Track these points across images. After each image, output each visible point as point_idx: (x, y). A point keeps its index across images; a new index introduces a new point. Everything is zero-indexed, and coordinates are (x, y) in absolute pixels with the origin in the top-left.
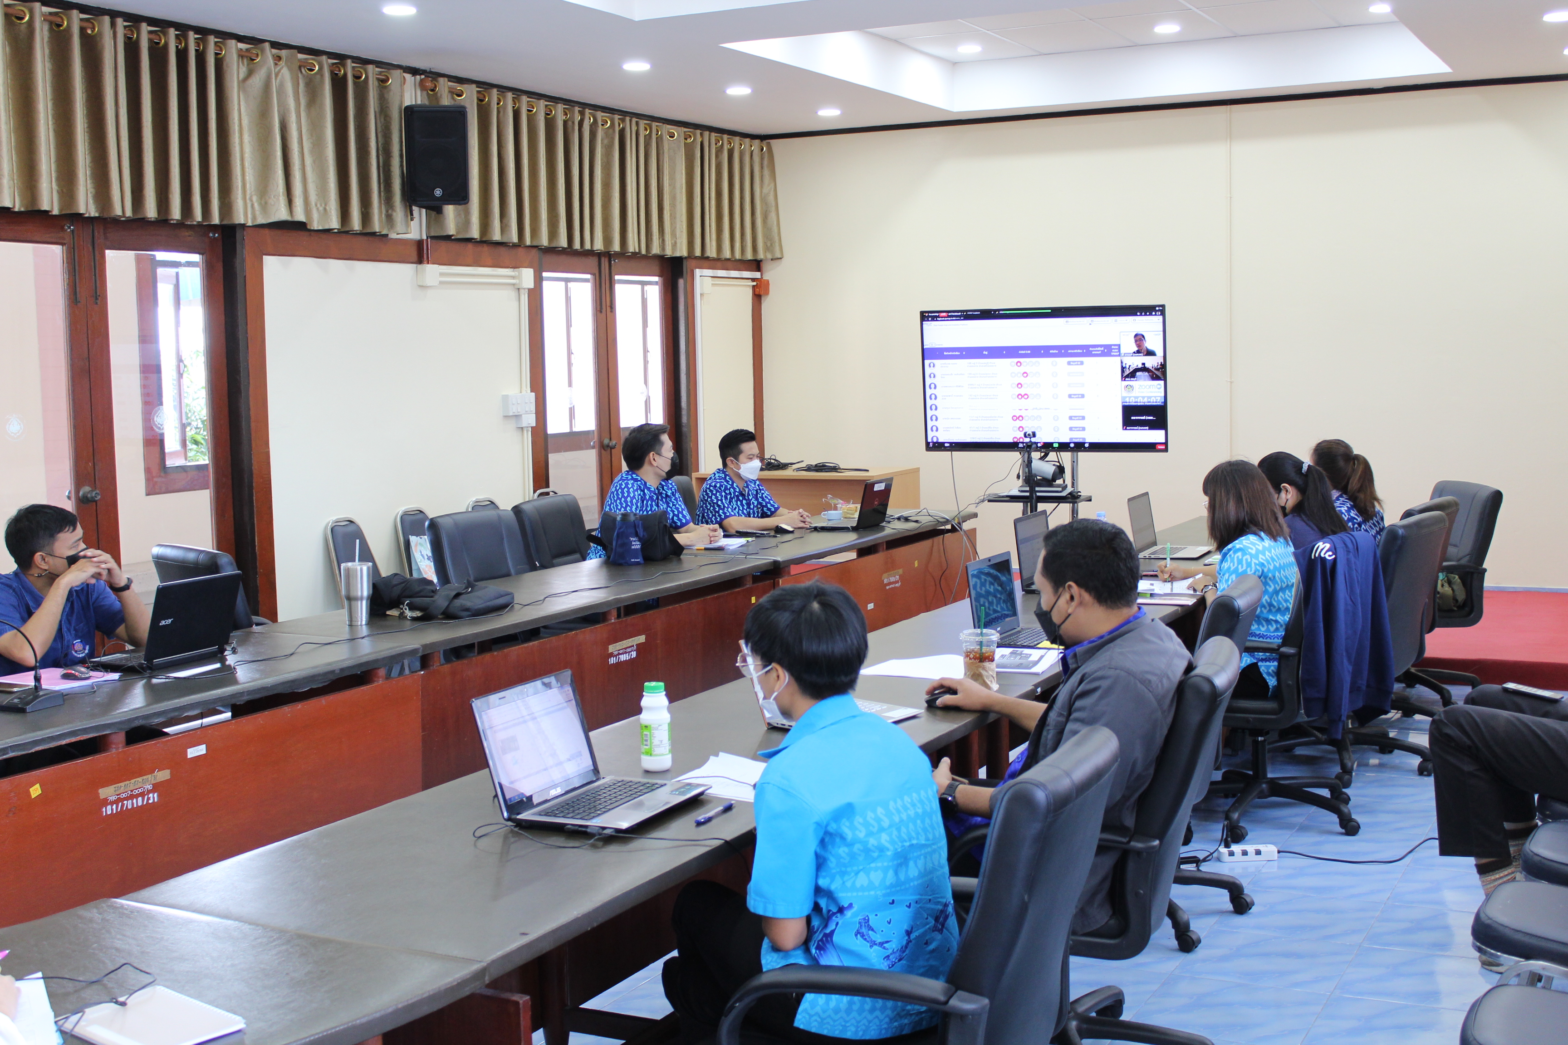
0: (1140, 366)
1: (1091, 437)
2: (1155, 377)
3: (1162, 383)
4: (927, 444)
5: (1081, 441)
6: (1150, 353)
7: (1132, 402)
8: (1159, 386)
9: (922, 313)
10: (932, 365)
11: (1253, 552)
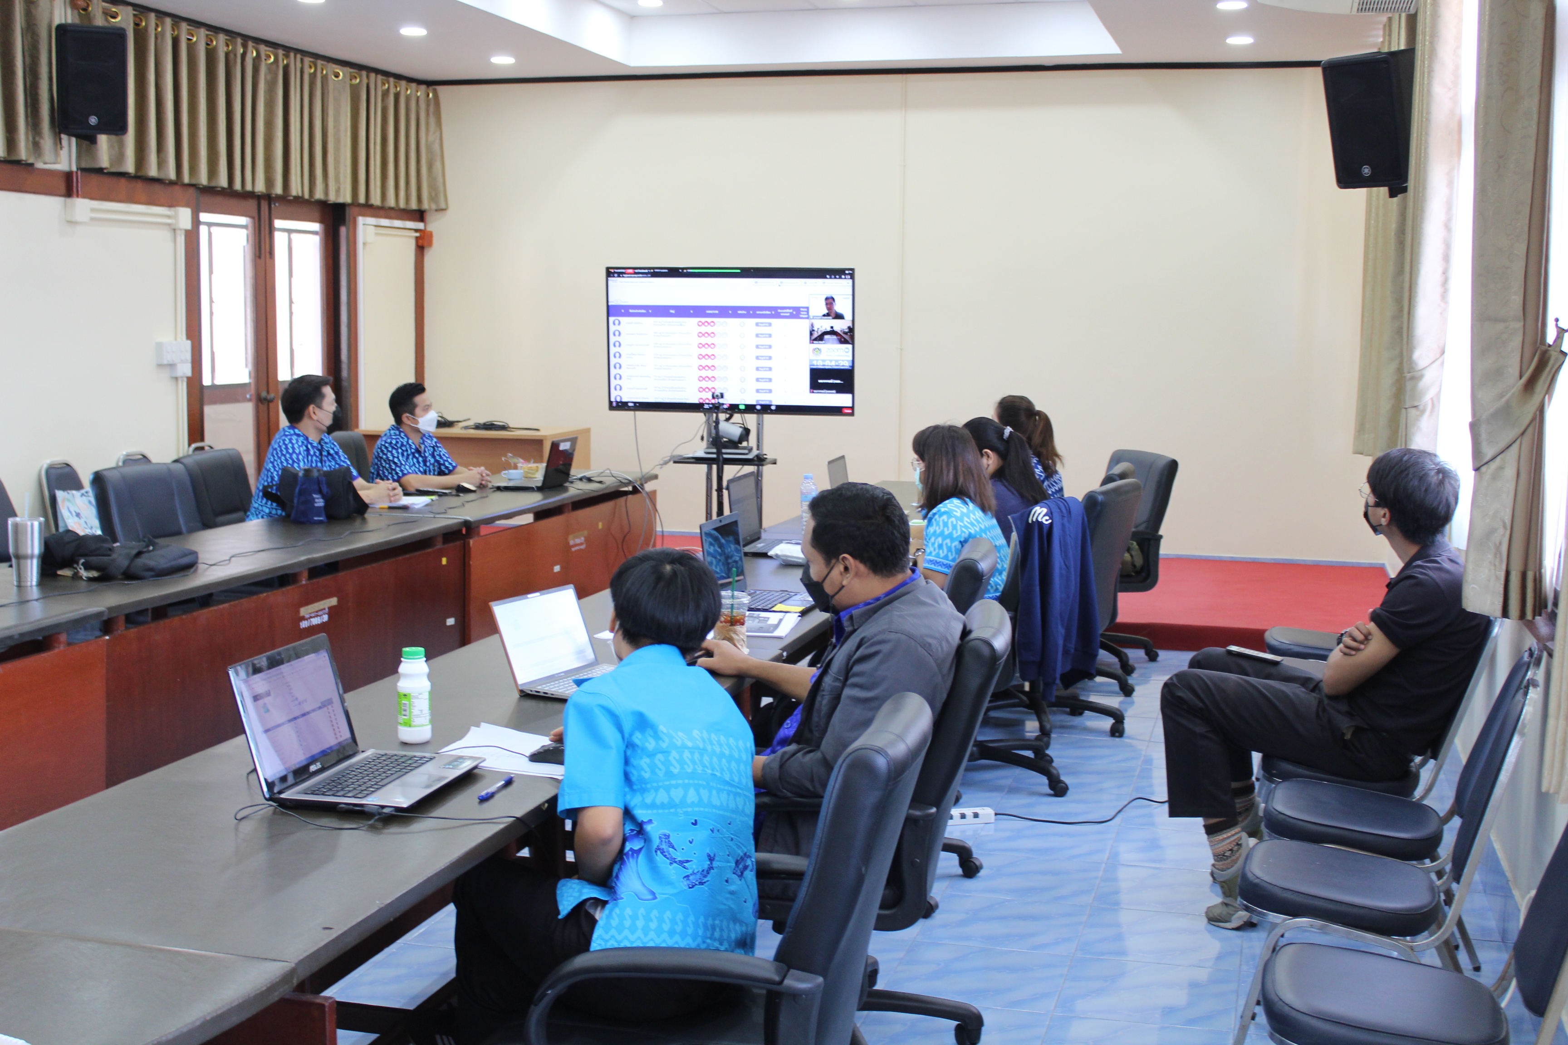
0: (829, 329)
1: (777, 400)
2: (843, 341)
3: (850, 346)
4: (611, 403)
5: (768, 403)
6: (839, 316)
7: (819, 365)
8: (847, 350)
9: (608, 269)
10: (617, 322)
11: (958, 514)
